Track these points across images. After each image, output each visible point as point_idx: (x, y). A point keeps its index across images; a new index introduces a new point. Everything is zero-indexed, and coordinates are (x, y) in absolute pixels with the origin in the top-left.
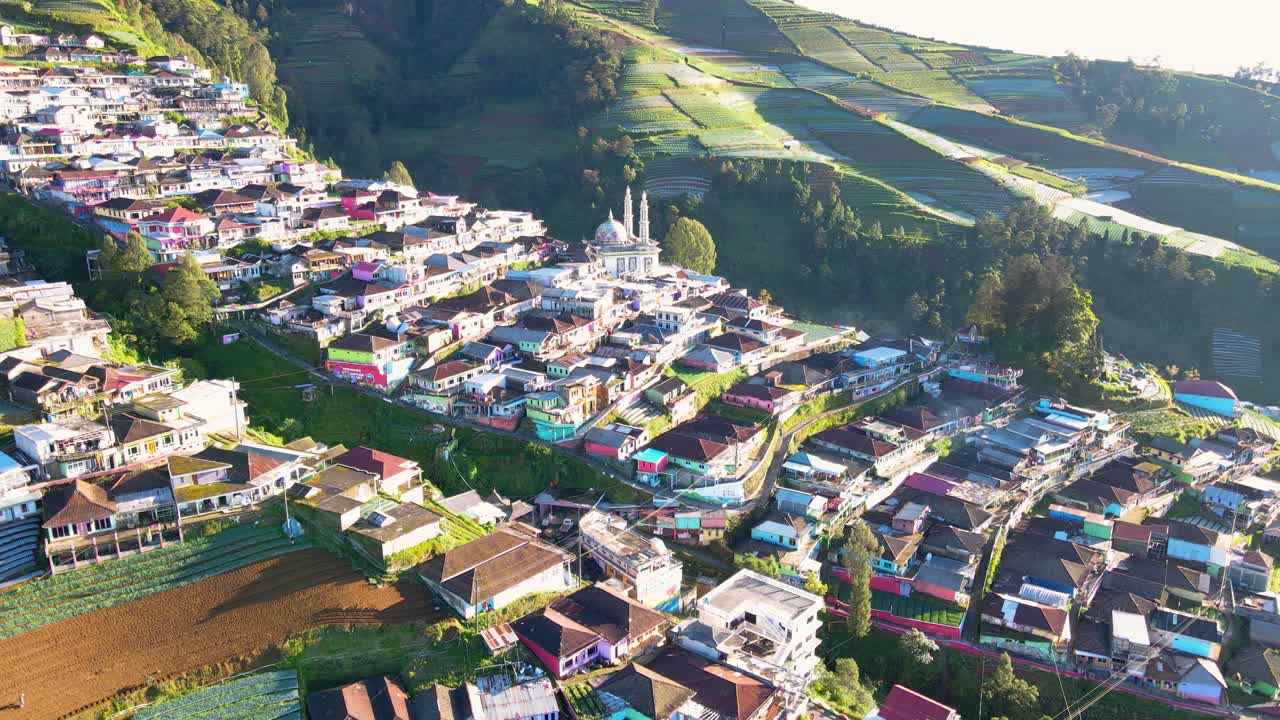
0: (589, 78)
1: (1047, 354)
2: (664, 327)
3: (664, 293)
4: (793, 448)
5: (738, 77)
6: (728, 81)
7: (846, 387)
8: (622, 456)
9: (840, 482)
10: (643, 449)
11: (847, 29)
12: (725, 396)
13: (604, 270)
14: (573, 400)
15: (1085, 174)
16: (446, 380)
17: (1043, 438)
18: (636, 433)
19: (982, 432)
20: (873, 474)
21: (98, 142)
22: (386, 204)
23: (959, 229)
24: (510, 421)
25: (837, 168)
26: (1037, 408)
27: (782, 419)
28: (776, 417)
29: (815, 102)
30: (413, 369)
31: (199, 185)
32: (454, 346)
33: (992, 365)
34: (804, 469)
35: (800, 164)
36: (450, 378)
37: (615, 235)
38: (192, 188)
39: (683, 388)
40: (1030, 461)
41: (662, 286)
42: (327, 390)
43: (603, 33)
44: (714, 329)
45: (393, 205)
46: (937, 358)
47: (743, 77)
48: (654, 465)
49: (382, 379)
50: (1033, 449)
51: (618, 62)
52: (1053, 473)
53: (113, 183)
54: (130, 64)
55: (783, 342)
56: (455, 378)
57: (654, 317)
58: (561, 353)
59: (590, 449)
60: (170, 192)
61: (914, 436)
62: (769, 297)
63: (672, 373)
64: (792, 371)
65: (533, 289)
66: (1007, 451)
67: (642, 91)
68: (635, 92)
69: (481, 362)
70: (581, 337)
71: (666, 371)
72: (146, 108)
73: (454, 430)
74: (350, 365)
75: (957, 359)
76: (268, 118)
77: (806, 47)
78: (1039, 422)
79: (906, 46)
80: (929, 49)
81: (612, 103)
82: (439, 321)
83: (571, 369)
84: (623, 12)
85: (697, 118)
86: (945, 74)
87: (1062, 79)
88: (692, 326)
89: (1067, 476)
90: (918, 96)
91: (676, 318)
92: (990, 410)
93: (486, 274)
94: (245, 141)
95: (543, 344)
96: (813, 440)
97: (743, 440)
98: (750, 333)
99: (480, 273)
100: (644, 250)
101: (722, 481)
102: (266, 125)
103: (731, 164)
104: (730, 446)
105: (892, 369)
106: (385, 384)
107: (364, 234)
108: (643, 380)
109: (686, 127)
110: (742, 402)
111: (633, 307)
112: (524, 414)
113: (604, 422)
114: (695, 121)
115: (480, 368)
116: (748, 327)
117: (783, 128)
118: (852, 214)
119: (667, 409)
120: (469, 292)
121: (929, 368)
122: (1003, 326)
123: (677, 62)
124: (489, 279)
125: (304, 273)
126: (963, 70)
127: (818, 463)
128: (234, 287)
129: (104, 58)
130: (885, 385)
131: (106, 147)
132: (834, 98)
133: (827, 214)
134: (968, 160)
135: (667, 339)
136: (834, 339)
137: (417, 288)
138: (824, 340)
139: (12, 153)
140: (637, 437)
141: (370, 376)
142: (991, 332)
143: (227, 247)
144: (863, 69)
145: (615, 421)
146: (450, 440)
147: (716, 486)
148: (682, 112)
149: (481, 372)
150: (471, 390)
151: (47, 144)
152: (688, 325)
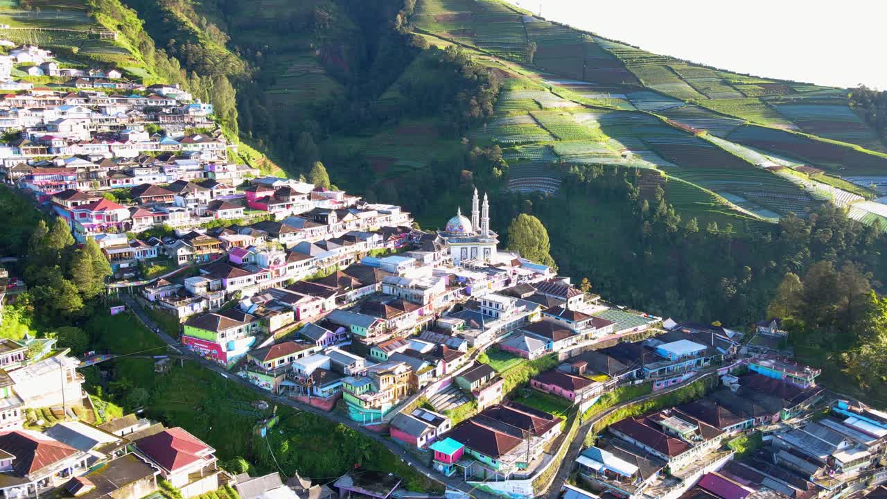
0: (473, 101)
1: (845, 355)
2: (488, 312)
3: (495, 279)
4: (590, 439)
5: (592, 102)
6: (582, 105)
7: (647, 378)
8: (420, 444)
9: (630, 482)
10: (444, 436)
11: (680, 67)
12: (533, 382)
13: (448, 257)
14: (383, 386)
15: (875, 182)
16: (276, 360)
17: (841, 445)
18: (437, 422)
19: (779, 431)
20: (666, 473)
21: (82, 146)
22: (281, 198)
23: (765, 226)
24: (326, 403)
25: (662, 173)
26: (834, 409)
27: (583, 408)
28: (577, 407)
29: (650, 121)
30: (253, 348)
31: (141, 180)
32: (293, 327)
33: (791, 361)
34: (597, 466)
35: (633, 169)
36: (281, 358)
37: (461, 228)
38: (135, 182)
39: (493, 375)
40: (828, 470)
41: (493, 274)
42: (177, 363)
43: (489, 69)
44: (532, 315)
45: (285, 198)
46: (738, 351)
47: (596, 102)
48: (449, 456)
49: (223, 355)
50: (831, 456)
51: (497, 90)
52: (852, 481)
53: (71, 177)
54: (134, 90)
55: (593, 332)
56: (286, 358)
57: (480, 303)
58: (388, 337)
59: (394, 433)
60: (118, 185)
61: (710, 435)
62: (589, 285)
63: (485, 360)
64: (597, 360)
65: (378, 274)
66: (805, 457)
67: (513, 111)
68: (508, 112)
69: (313, 343)
70: (409, 322)
71: (480, 357)
72: (133, 121)
73: (276, 408)
74: (200, 341)
75: (757, 352)
76: (222, 129)
77: (645, 81)
78: (838, 425)
79: (726, 79)
80: (745, 82)
81: (490, 121)
82: (286, 304)
83: (390, 354)
84: (511, 55)
85: (553, 132)
86: (757, 101)
87: (855, 105)
88: (511, 313)
89: (866, 484)
90: (735, 117)
91: (497, 306)
92: (787, 410)
93: (344, 260)
94: (195, 146)
95: (370, 329)
96: (611, 430)
97: (539, 433)
98: (563, 321)
99: (338, 258)
100: (484, 242)
101: (513, 477)
102: (220, 134)
103: (577, 169)
104: (524, 440)
105: (694, 362)
106: (225, 361)
107: (256, 221)
108: (455, 367)
109: (544, 139)
110: (547, 389)
111: (466, 293)
112: (341, 396)
113: (410, 410)
114: (552, 135)
115: (311, 349)
116: (561, 316)
117: (621, 141)
118: (673, 212)
119: (473, 396)
120: (324, 276)
121: (729, 361)
122: (801, 323)
123: (543, 90)
124: (346, 264)
125: (188, 256)
126: (773, 98)
127: (611, 461)
128: (132, 265)
129: (117, 85)
130: (686, 377)
131: (88, 149)
132: (665, 119)
133: (653, 210)
134: (775, 169)
135: (486, 326)
136: (642, 328)
137: (278, 272)
138: (632, 329)
139: (15, 153)
140: (438, 426)
141: (214, 352)
142: (789, 327)
143: (138, 231)
144: (692, 97)
145: (422, 407)
146: (271, 417)
147: (506, 482)
148: (543, 127)
149: (312, 352)
150: (297, 370)
151: (42, 147)
152: (508, 313)
